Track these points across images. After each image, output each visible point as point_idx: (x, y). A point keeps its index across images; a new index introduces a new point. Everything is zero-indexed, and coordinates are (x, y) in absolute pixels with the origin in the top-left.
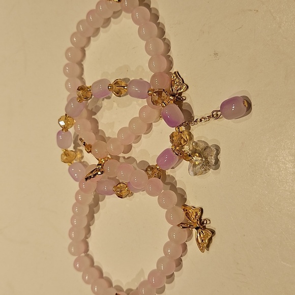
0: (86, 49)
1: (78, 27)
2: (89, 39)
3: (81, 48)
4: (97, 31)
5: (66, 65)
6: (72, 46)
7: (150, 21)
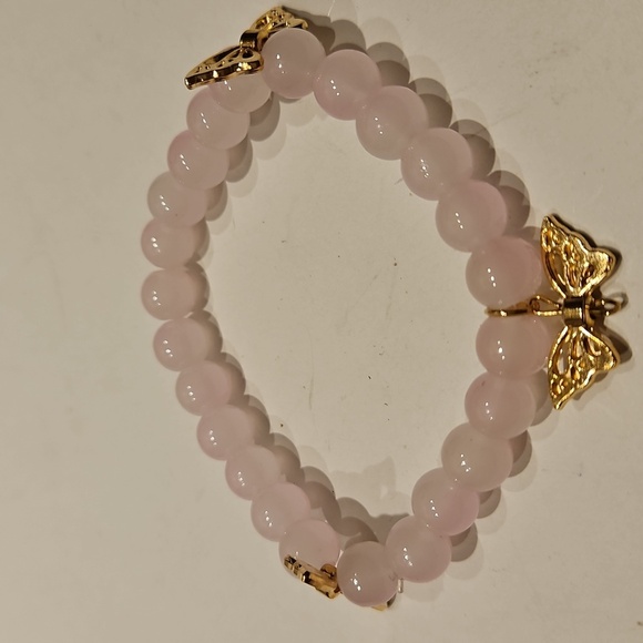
0: (203, 262)
1: (152, 201)
2: (202, 231)
3: (187, 265)
4: (218, 197)
5: (160, 335)
6: (157, 269)
7: (384, 85)
